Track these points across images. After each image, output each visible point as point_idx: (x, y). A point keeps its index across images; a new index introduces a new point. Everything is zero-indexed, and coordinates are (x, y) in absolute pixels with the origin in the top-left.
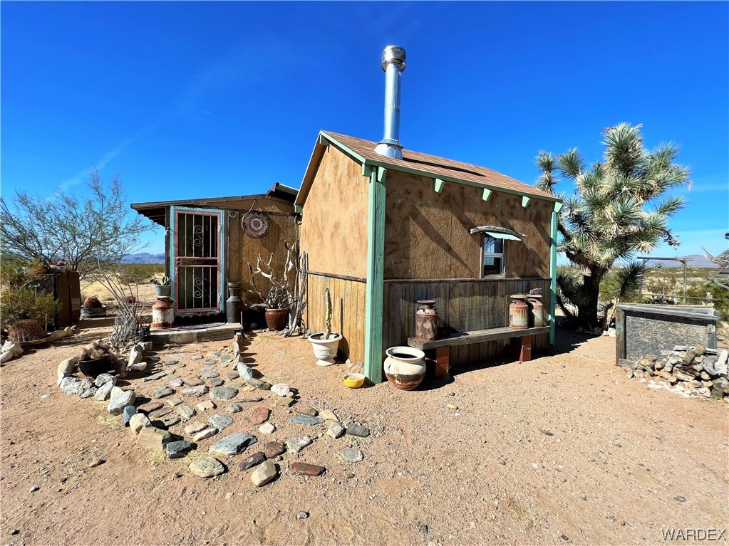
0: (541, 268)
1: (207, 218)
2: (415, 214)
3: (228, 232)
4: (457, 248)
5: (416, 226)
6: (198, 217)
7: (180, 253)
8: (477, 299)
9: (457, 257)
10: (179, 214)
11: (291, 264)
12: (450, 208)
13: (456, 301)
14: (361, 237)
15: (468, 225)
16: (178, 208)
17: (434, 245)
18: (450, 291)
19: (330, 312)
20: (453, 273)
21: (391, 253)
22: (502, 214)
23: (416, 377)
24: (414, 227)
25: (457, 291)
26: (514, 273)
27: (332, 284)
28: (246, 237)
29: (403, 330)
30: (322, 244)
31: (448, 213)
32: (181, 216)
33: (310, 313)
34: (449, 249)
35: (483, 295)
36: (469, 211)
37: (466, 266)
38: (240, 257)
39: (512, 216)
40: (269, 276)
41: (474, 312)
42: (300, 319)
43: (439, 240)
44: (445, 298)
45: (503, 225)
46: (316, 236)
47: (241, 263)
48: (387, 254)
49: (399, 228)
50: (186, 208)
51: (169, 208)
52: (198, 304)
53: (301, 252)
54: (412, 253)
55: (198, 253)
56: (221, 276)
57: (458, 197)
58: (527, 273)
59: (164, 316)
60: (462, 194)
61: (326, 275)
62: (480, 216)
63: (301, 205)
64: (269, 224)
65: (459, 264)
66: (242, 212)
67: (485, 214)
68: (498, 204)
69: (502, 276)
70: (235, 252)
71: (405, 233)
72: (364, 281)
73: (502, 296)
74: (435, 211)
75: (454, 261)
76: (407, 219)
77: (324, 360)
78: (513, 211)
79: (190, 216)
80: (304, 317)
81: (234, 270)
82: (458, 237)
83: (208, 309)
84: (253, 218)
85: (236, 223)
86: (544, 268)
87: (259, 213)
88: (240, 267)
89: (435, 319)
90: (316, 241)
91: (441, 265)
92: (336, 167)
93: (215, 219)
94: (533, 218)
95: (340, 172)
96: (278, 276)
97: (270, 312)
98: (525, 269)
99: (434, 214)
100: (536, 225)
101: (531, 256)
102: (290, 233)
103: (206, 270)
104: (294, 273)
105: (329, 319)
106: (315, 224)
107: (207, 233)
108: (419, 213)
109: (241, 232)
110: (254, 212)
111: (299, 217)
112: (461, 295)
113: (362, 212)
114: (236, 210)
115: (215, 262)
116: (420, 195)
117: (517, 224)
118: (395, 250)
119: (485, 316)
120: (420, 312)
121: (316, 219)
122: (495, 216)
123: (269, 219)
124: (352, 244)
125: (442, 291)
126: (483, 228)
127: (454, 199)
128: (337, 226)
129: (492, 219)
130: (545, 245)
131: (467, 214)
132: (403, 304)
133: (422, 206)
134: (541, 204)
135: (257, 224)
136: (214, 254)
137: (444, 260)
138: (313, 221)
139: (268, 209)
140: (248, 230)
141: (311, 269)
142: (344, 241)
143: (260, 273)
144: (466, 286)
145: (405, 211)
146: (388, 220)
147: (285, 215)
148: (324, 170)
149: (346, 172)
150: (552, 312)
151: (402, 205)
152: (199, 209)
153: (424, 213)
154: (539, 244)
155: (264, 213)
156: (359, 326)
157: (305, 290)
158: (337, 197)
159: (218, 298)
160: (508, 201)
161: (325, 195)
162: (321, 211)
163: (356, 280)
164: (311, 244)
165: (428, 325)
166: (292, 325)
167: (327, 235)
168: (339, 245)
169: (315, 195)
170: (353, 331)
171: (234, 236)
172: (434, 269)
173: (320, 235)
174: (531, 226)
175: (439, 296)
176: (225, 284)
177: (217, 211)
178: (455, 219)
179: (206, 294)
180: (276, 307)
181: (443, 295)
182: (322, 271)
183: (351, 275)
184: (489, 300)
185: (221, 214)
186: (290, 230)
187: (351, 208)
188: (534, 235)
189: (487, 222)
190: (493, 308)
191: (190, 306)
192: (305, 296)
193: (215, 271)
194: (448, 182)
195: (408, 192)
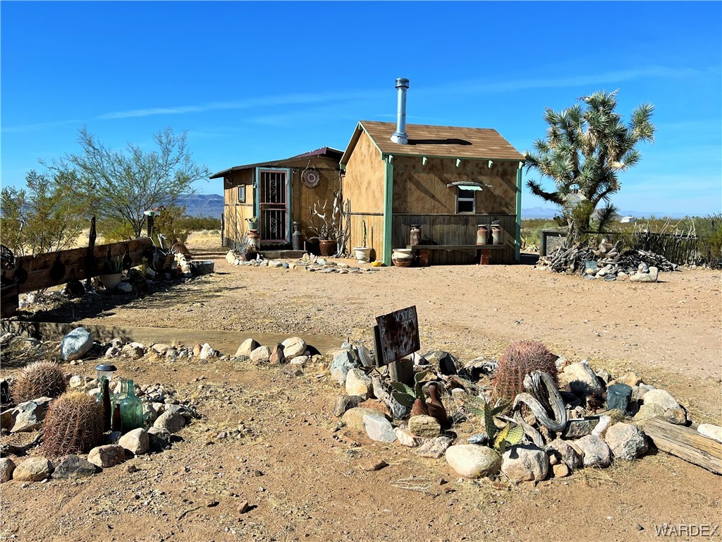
0: (508, 208)
1: (278, 174)
2: (411, 178)
3: (292, 185)
4: (438, 196)
5: (411, 184)
6: (273, 175)
7: (262, 200)
8: (453, 226)
9: (438, 201)
10: (262, 173)
11: (337, 209)
12: (434, 173)
13: (438, 227)
14: (382, 191)
15: (445, 181)
16: (261, 168)
17: (423, 194)
18: (433, 221)
19: (365, 234)
20: (435, 210)
21: (396, 200)
22: (473, 173)
23: (405, 259)
24: (410, 185)
25: (438, 221)
26: (483, 211)
27: (367, 218)
28: (304, 187)
29: (403, 241)
30: (360, 194)
31: (432, 176)
32: (262, 174)
33: (352, 241)
34: (433, 197)
35: (457, 224)
36: (447, 173)
37: (445, 207)
38: (300, 203)
39: (481, 173)
40: (323, 217)
41: (451, 234)
42: (344, 249)
43: (426, 192)
44: (430, 225)
45: (473, 180)
46: (356, 188)
47: (300, 208)
48: (394, 200)
49: (401, 186)
50: (266, 168)
51: (255, 169)
52: (274, 237)
53: (345, 199)
54: (409, 199)
55: (273, 201)
56: (287, 217)
57: (439, 167)
58: (495, 211)
59: (256, 242)
60: (442, 164)
61: (363, 214)
62: (455, 176)
63: (345, 163)
64: (320, 178)
65: (440, 205)
66: (302, 169)
67: (459, 174)
68: (469, 168)
69: (473, 213)
70: (296, 199)
71: (405, 189)
72: (383, 215)
73: (473, 225)
74: (424, 175)
75: (436, 203)
76: (406, 181)
77: (362, 260)
78: (482, 171)
79: (268, 174)
80: (348, 247)
81: (296, 213)
82: (439, 189)
83: (279, 241)
84: (309, 173)
85: (297, 177)
86: (510, 208)
87: (313, 169)
88: (300, 211)
89: (419, 234)
90: (356, 191)
91: (428, 206)
92: (369, 146)
93: (284, 175)
94: (499, 174)
95: (371, 150)
96: (329, 217)
97: (323, 242)
98: (493, 208)
99: (423, 177)
100: (503, 179)
101: (498, 200)
102: (335, 184)
103: (279, 212)
104: (338, 215)
105: (365, 238)
106: (355, 179)
107: (278, 185)
108: (414, 177)
109: (301, 184)
110: (309, 169)
111: (343, 172)
112: (441, 224)
113: (382, 177)
114: (297, 168)
115: (283, 207)
116: (414, 167)
117: (485, 180)
118: (399, 198)
119: (459, 237)
120: (412, 231)
121: (356, 176)
122: (466, 174)
123: (320, 174)
124: (377, 194)
125: (428, 221)
126: (456, 183)
127: (436, 167)
128: (369, 183)
129: (465, 177)
130: (511, 192)
131: (446, 175)
132: (403, 227)
133: (415, 173)
134: (506, 165)
135: (311, 178)
136: (283, 201)
137: (430, 203)
138: (354, 177)
139: (319, 166)
140: (306, 183)
141: (352, 211)
142: (374, 193)
143: (316, 214)
144: (445, 219)
145: (405, 176)
146: (395, 182)
147: (331, 170)
148: (362, 144)
149: (374, 151)
150: (517, 238)
151: (403, 173)
152: (273, 169)
153: (416, 177)
154: (506, 191)
155: (317, 169)
156: (381, 239)
157: (349, 226)
158: (370, 164)
159: (286, 233)
160: (477, 165)
161: (362, 161)
162: (360, 172)
163: (379, 215)
164: (352, 193)
165: (415, 237)
166: (339, 251)
167: (364, 187)
168: (371, 195)
169: (355, 159)
170: (378, 243)
171: (296, 187)
172: (423, 208)
173: (359, 188)
174: (499, 180)
175: (426, 223)
176: (291, 223)
177: (285, 169)
178: (437, 179)
179: (279, 229)
180: (327, 238)
181: (428, 223)
182: (360, 212)
183: (377, 212)
184: (462, 228)
185: (287, 171)
186: (335, 181)
187: (377, 174)
188: (501, 185)
189: (461, 179)
190: (466, 233)
191: (268, 238)
192: (349, 230)
193: (284, 213)
194: (430, 159)
195: (406, 166)
